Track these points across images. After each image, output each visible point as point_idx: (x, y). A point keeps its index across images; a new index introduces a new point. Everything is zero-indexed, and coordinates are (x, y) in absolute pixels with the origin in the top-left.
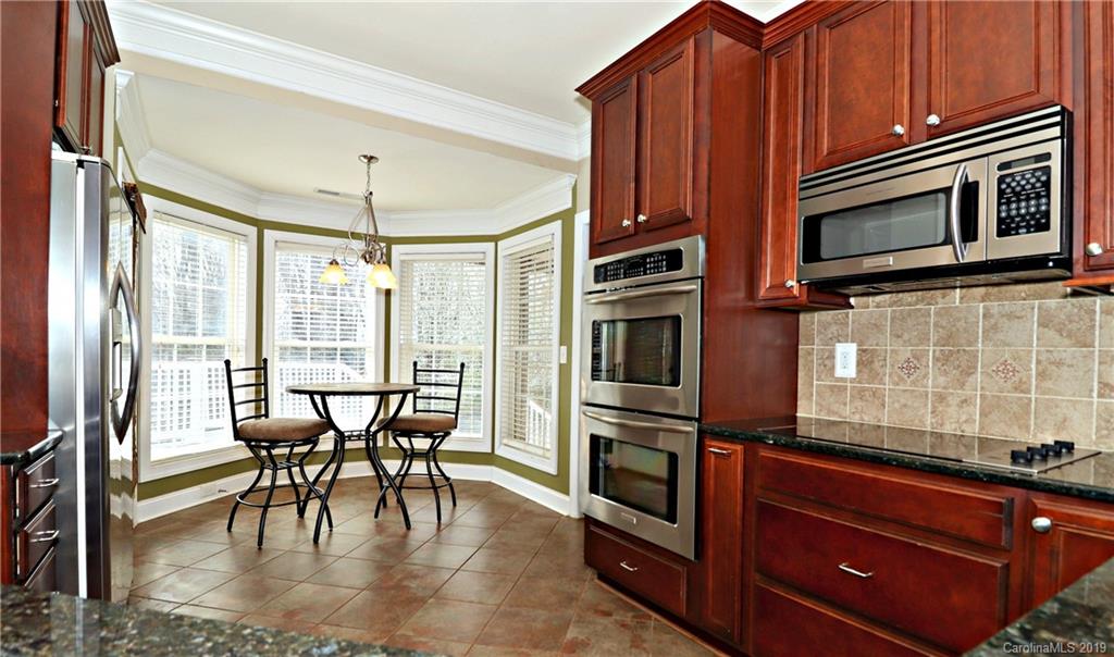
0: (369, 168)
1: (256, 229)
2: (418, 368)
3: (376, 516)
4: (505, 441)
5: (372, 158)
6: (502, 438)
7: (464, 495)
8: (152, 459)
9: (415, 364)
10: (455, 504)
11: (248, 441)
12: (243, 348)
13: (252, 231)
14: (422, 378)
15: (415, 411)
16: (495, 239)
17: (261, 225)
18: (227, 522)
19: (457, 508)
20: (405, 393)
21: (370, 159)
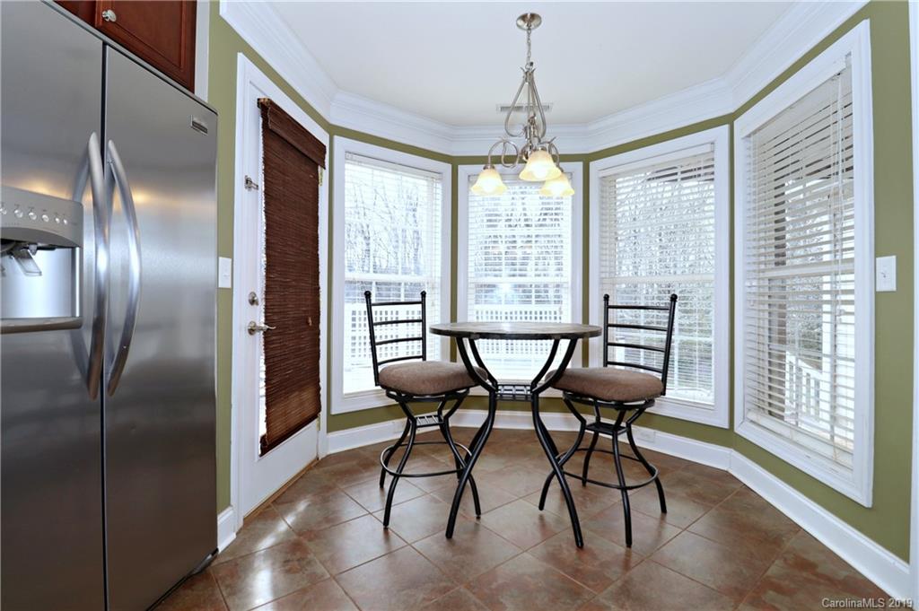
0: (529, 34)
1: (450, 166)
2: (610, 303)
3: (541, 507)
4: (752, 416)
5: (533, 16)
6: (746, 411)
7: (680, 491)
8: (345, 391)
9: (607, 298)
10: (664, 510)
11: (387, 388)
12: (437, 285)
13: (447, 168)
14: (615, 316)
15: (606, 363)
16: (729, 119)
17: (455, 162)
18: (380, 476)
19: (668, 516)
20: (573, 338)
21: (530, 19)
